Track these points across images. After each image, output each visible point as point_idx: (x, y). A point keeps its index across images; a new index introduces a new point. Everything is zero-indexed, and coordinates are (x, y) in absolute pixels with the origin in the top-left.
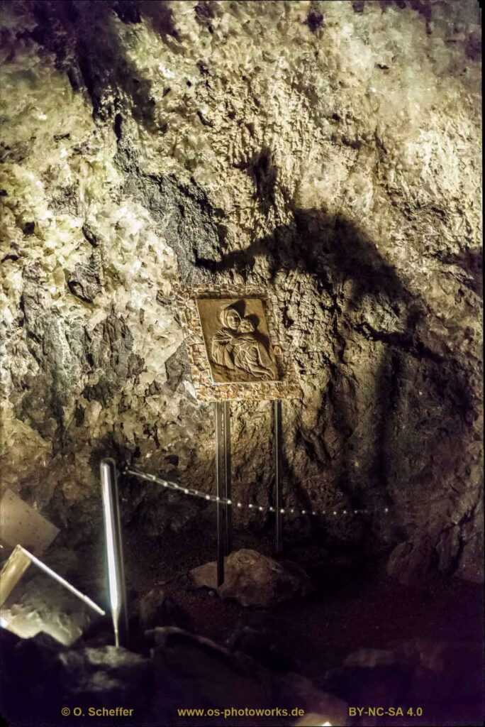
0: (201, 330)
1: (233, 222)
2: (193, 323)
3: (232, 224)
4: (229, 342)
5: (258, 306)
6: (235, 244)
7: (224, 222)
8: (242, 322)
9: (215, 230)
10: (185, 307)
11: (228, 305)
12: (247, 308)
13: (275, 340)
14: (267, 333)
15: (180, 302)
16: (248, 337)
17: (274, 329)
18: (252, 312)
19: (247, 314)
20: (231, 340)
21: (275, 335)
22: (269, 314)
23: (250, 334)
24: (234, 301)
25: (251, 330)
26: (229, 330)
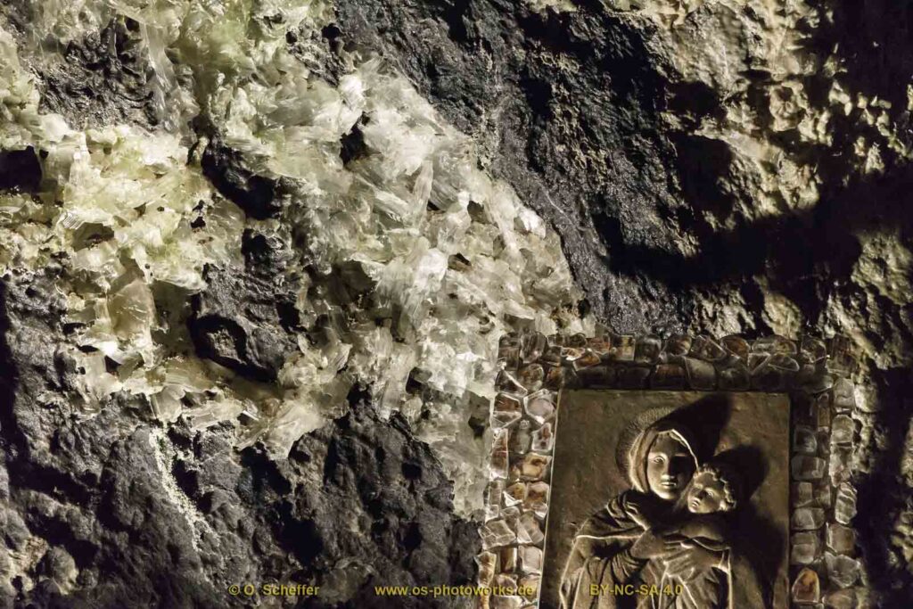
0: (548, 497)
1: (741, 130)
2: (528, 469)
3: (737, 135)
4: (630, 544)
5: (775, 419)
6: (761, 197)
7: (707, 130)
8: (697, 476)
9: (666, 157)
10: (518, 414)
11: (668, 411)
12: (733, 423)
13: (806, 546)
14: (782, 519)
15: (507, 395)
16: (703, 533)
17: (814, 506)
18: (747, 440)
19: (725, 446)
20: (639, 537)
21: (813, 526)
22: (811, 445)
23: (714, 519)
24: (692, 397)
25: (723, 506)
26: (646, 502)
